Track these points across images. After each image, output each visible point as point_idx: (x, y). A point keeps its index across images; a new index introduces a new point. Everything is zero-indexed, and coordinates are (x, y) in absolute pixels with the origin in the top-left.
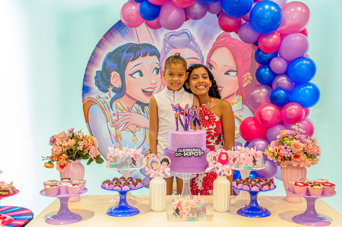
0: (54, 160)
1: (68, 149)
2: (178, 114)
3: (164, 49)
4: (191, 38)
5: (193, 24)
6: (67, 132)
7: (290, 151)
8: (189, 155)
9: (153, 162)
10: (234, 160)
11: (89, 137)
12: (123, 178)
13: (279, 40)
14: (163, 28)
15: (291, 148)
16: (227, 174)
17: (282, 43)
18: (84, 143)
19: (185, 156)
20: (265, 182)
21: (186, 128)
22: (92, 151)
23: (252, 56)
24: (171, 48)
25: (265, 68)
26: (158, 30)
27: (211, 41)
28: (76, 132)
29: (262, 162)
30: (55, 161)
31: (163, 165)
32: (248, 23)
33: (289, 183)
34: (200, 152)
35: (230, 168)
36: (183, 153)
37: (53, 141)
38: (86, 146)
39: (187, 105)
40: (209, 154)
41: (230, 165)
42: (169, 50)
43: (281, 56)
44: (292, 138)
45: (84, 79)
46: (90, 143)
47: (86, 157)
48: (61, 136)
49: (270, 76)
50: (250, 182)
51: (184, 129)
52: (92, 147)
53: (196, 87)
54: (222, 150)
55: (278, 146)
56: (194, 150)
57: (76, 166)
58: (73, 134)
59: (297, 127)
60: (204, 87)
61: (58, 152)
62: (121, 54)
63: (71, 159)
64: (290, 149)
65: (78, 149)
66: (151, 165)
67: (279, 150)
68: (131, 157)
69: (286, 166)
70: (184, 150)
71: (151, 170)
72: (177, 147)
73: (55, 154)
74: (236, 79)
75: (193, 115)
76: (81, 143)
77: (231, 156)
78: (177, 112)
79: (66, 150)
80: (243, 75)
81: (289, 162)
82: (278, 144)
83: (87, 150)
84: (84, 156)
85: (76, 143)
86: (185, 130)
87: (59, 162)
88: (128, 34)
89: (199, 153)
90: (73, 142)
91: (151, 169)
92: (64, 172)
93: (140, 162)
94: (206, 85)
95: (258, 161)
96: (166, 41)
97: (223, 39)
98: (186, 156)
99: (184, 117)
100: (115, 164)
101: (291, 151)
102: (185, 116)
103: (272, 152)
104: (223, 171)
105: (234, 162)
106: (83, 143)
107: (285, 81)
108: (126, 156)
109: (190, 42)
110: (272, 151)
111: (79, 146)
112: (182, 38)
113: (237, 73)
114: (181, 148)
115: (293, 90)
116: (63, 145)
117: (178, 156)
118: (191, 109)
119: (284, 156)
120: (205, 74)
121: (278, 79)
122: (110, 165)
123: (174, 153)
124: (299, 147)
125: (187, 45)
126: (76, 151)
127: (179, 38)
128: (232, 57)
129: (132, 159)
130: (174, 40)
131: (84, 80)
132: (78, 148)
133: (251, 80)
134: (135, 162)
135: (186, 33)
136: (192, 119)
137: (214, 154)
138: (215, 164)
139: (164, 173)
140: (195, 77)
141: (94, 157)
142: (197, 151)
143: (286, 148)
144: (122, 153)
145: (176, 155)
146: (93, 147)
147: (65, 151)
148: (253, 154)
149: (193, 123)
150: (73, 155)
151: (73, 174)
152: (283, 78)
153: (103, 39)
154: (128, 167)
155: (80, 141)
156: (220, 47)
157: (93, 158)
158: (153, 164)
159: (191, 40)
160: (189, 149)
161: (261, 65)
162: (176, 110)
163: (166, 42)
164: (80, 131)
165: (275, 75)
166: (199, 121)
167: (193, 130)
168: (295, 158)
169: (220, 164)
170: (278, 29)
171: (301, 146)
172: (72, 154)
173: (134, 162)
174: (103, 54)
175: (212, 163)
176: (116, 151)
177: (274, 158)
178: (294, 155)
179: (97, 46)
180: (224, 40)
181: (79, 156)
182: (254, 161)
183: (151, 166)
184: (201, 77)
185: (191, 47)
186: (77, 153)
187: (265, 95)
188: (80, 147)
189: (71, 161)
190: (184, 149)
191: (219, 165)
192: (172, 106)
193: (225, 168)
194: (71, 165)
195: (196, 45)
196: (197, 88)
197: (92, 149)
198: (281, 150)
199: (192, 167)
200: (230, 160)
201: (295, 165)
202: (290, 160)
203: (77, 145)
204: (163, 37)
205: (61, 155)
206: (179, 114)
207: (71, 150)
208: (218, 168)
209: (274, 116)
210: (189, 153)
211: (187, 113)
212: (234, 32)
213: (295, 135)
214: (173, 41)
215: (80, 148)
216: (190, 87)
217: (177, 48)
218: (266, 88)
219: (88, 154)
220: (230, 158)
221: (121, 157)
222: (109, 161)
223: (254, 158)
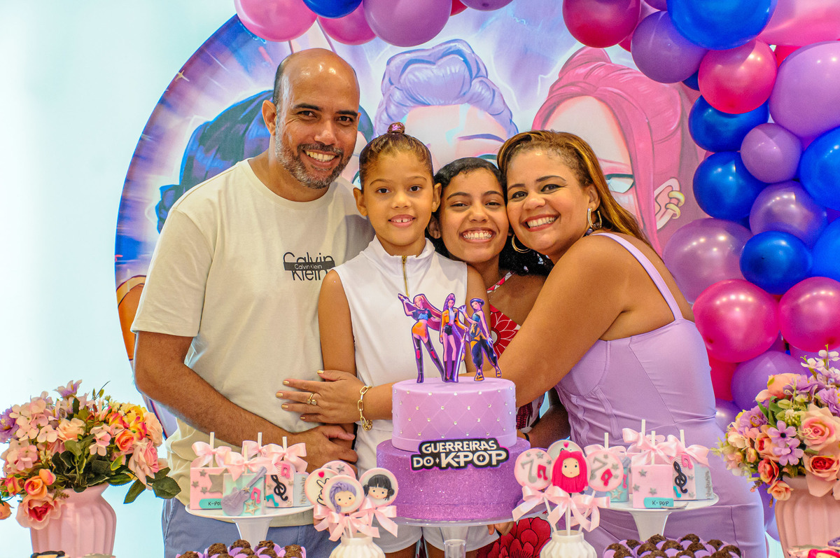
0: (10, 491)
1: (57, 454)
2: (423, 328)
3: (386, 109)
4: (475, 69)
5: (480, 24)
6: (56, 397)
7: (798, 443)
8: (458, 463)
9: (338, 488)
10: (606, 476)
11: (130, 412)
12: (242, 546)
13: (770, 68)
14: (377, 38)
15: (800, 435)
16: (583, 522)
17: (778, 79)
18: (113, 433)
19: (444, 465)
20: (714, 551)
21: (449, 373)
22: (139, 455)
23: (681, 122)
24: (409, 103)
25: (725, 163)
26: (366, 47)
27: (542, 78)
28: (86, 395)
29: (705, 482)
30: (14, 493)
31: (372, 497)
32: (663, 13)
33: (791, 552)
34: (494, 453)
35: (593, 503)
36: (436, 456)
37: (6, 428)
38: (119, 440)
39: (451, 298)
40: (522, 458)
41: (594, 493)
42: (404, 110)
43: (778, 124)
44: (805, 399)
45: (119, 213)
46: (132, 429)
47: (119, 476)
48: (36, 410)
49: (741, 188)
50: (663, 549)
51: (442, 376)
52: (139, 443)
53: (461, 235)
54: (566, 445)
55: (758, 427)
56: (474, 445)
57: (86, 509)
58: (76, 402)
59: (821, 363)
60: (487, 235)
61: (24, 463)
62: (242, 127)
63: (68, 486)
64: (797, 436)
65: (93, 453)
66: (332, 498)
67: (762, 442)
68: (269, 473)
69: (788, 495)
70: (440, 446)
71: (332, 517)
72: (419, 438)
73: (13, 471)
74: (629, 201)
75: (472, 329)
76: (101, 433)
77: (597, 465)
78: (418, 320)
79: (50, 458)
80: (654, 189)
81: (797, 481)
82: (756, 423)
83: (123, 453)
84: (114, 474)
85: (87, 432)
86: (446, 380)
87: (26, 500)
88: (263, 60)
89: (490, 456)
90: (74, 428)
91: (334, 514)
92: (46, 529)
93: (300, 488)
94: (495, 229)
95: (691, 478)
96: (391, 81)
97: (582, 71)
98: (449, 465)
99: (441, 338)
100: (216, 497)
101: (802, 446)
102: (444, 335)
103: (740, 450)
104: (572, 515)
105: (606, 483)
106: (109, 430)
107: (793, 207)
108: (254, 469)
109: (473, 83)
110: (740, 447)
111: (94, 441)
112: (446, 69)
113: (631, 181)
114: (430, 439)
115: (820, 235)
116: (41, 440)
117: (423, 466)
118: (463, 310)
119: (777, 463)
120: (495, 193)
121: (769, 199)
122: (201, 502)
123: (409, 457)
124: (827, 432)
125: (462, 93)
126: (87, 457)
127: (435, 71)
128: (616, 128)
129: (275, 478)
130: (417, 78)
131: (121, 218)
132: (93, 449)
133: (681, 205)
134: (282, 491)
135: (459, 53)
136: (469, 342)
137: (541, 457)
138: (543, 491)
139: (375, 523)
140: (459, 199)
141: (147, 477)
142: (485, 450)
143: (783, 435)
144: (238, 462)
145: (415, 463)
146: (143, 444)
147: (47, 460)
148: (674, 455)
149: (472, 358)
150: (75, 472)
151: (75, 536)
152: (785, 197)
153: (182, 78)
154: (260, 506)
155: (98, 425)
156: (572, 96)
157: (144, 481)
158: (338, 495)
159: (476, 77)
160: (456, 443)
161: (713, 153)
162: (415, 316)
163: (392, 84)
164: (101, 392)
165: (758, 186)
166: (491, 349)
167: (471, 379)
168: (814, 468)
169: (559, 492)
170: (764, 32)
171: (835, 427)
172: (73, 467)
173: (280, 490)
174: (184, 131)
175: (533, 488)
176: (219, 456)
177: (746, 468)
178: (812, 460)
179: (163, 101)
180: (588, 74)
181: (98, 475)
182: (681, 481)
183: (334, 503)
184: (478, 203)
185: (475, 100)
186: (89, 465)
187: (726, 253)
188: (98, 444)
189: (67, 491)
190: (441, 444)
191: (556, 495)
192: (402, 301)
193: (577, 505)
194: (70, 506)
195: (494, 91)
196: (465, 239)
197: (141, 450)
198: (766, 443)
199: (470, 504)
200: (593, 476)
201: (818, 491)
202: (801, 474)
203: (87, 438)
204: (383, 68)
205: (34, 472)
206: (427, 326)
207: (70, 456)
208: (553, 505)
209: (752, 324)
210: (458, 457)
211: (452, 322)
212: (617, 47)
213: (817, 391)
214: (416, 80)
215: (100, 448)
216: (441, 233)
217: (429, 105)
218: (731, 232)
219: (125, 467)
220: (593, 472)
221: (235, 473)
222: (199, 489)
223: (678, 470)
